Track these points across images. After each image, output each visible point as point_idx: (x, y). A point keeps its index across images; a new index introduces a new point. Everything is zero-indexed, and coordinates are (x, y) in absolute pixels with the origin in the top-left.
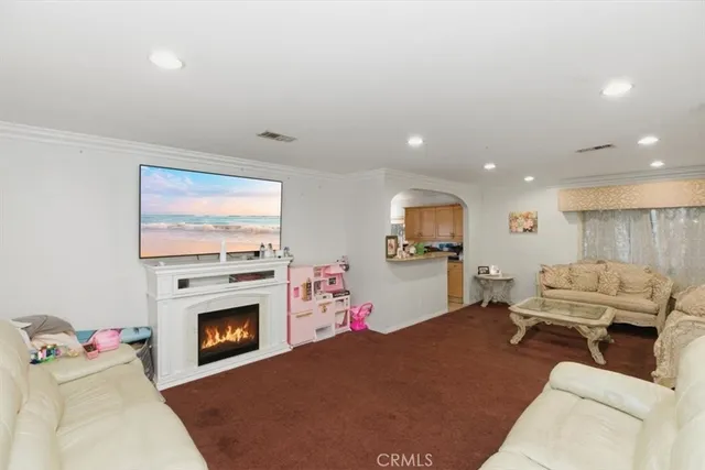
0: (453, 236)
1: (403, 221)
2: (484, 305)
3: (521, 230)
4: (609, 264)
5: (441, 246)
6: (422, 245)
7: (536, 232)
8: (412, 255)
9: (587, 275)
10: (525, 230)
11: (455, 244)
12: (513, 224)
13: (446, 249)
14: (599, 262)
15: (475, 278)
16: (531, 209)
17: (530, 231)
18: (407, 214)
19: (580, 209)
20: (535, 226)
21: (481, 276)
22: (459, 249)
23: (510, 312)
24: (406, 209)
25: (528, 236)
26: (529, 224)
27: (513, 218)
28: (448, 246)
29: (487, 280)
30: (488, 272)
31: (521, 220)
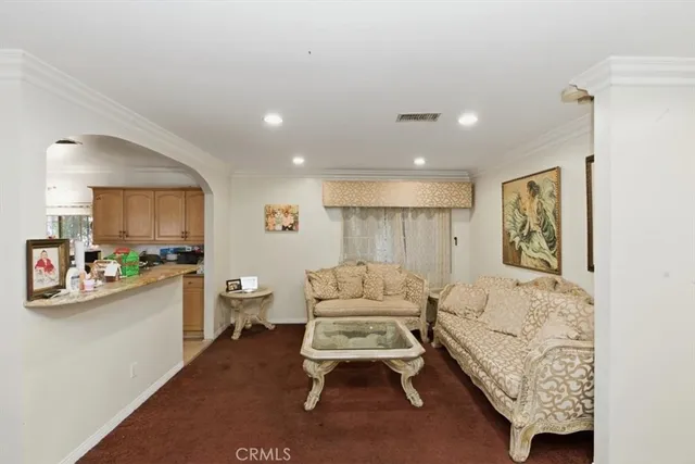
0: (185, 235)
1: (88, 212)
2: (236, 336)
3: (279, 227)
4: (370, 265)
5: (164, 252)
6: (134, 256)
7: (297, 230)
8: (110, 279)
9: (354, 279)
10: (284, 228)
11: (188, 248)
12: (270, 219)
13: (173, 257)
14: (359, 264)
15: (221, 297)
16: (292, 202)
17: (291, 229)
18: (96, 198)
19: (344, 204)
20: (296, 223)
21: (231, 294)
22: (195, 257)
23: (304, 358)
24: (95, 189)
25: (288, 234)
26: (288, 221)
27: (270, 213)
28: (176, 251)
29: (241, 300)
30: (240, 287)
31: (280, 215)
